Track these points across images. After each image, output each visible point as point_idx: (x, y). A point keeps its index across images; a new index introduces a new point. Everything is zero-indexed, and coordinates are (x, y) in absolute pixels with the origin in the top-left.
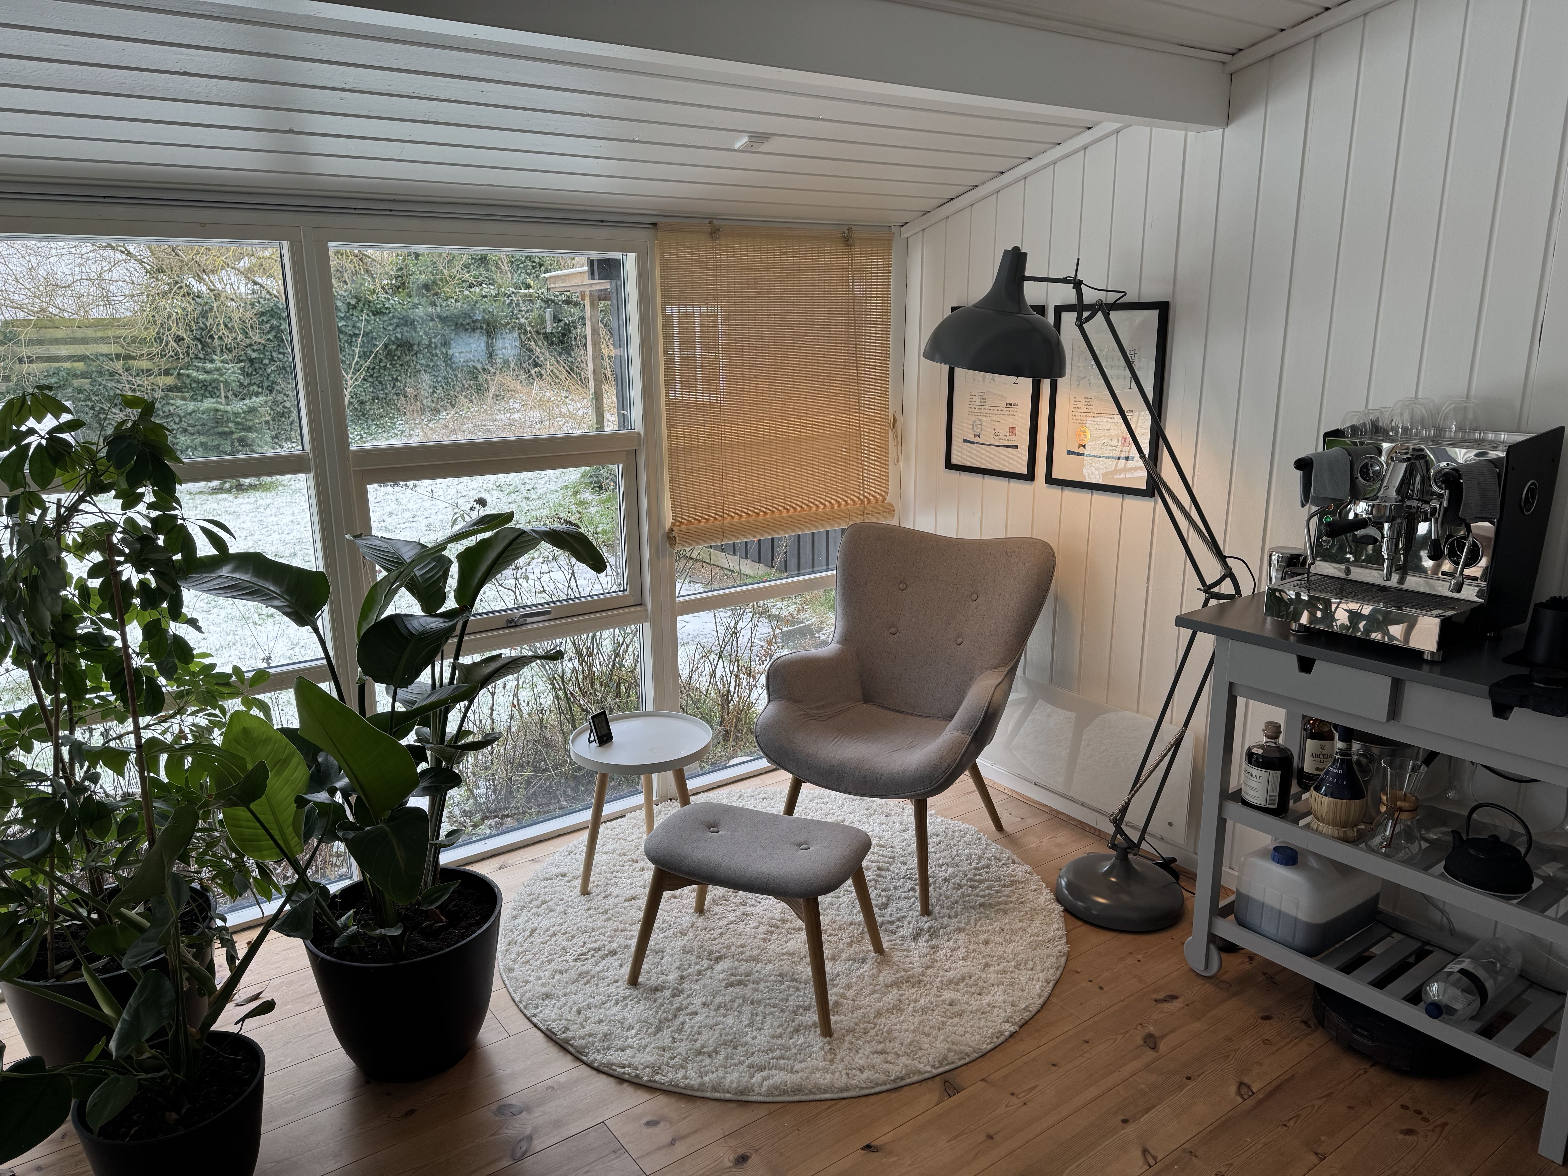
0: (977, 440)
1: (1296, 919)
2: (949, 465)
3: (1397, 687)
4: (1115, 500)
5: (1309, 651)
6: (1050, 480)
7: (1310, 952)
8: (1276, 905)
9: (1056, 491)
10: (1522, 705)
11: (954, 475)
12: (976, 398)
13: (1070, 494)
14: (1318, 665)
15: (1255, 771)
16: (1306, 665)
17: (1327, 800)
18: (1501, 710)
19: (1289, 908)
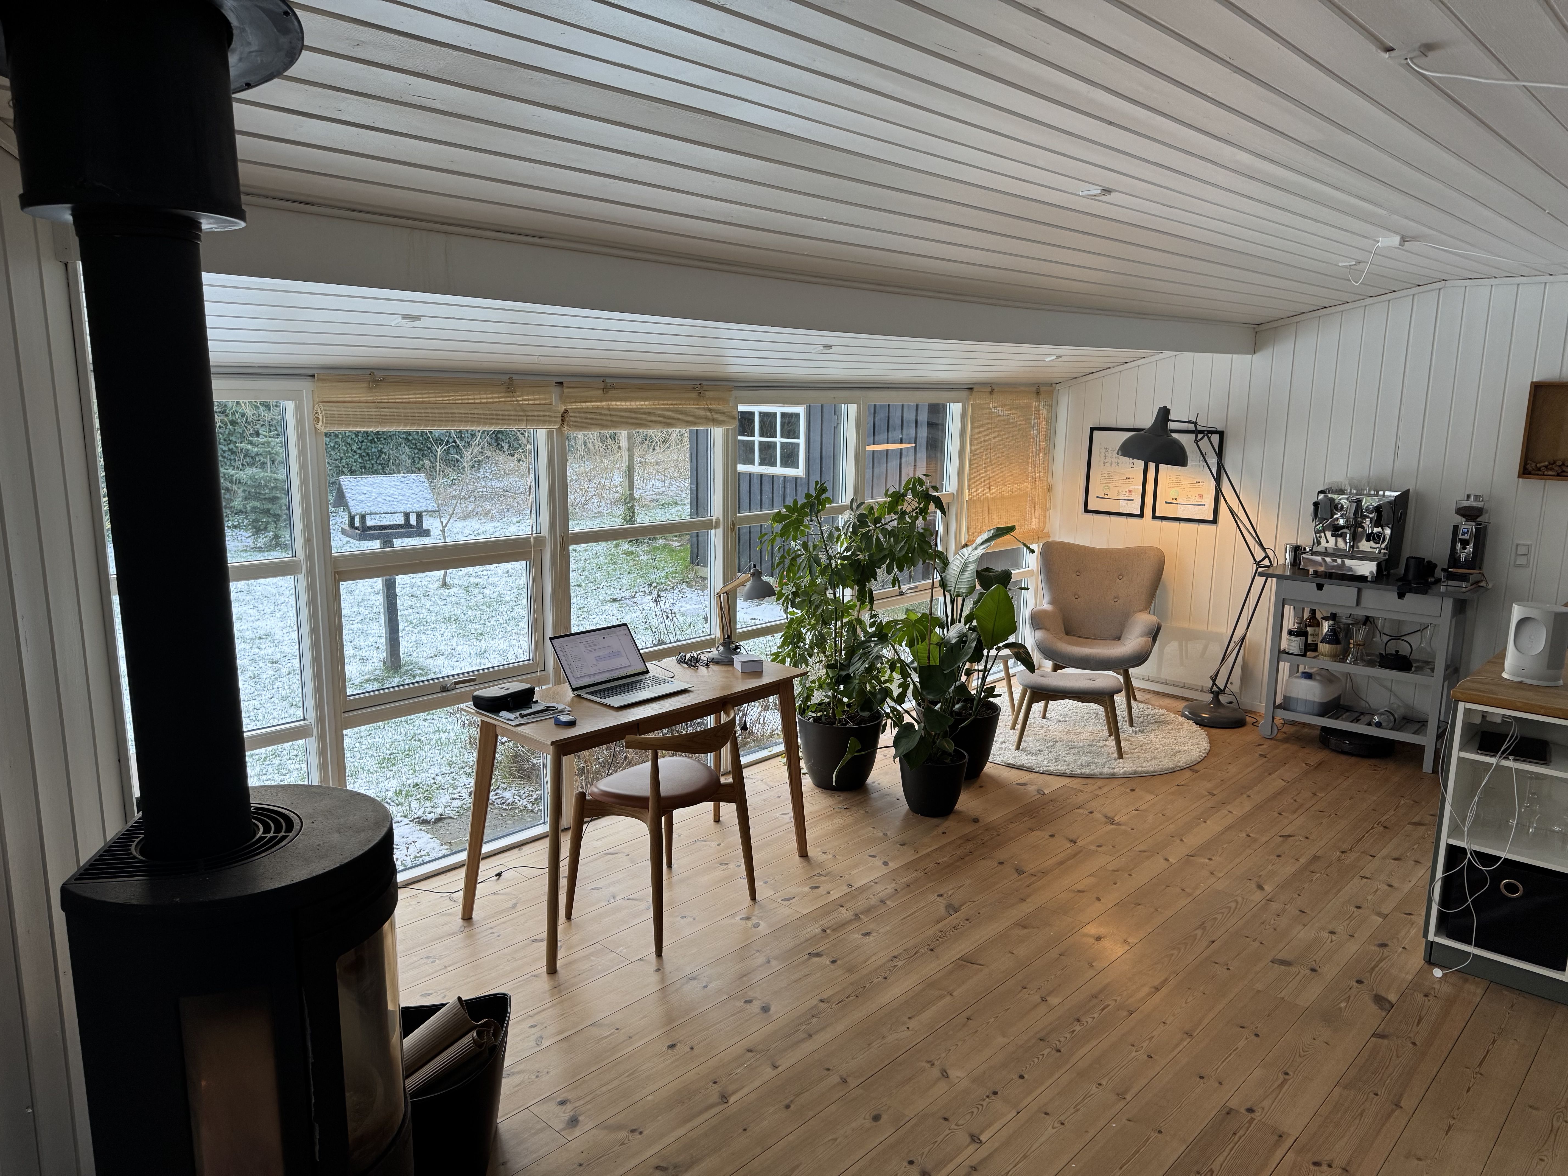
0: (1106, 496)
1: (1314, 702)
2: (1086, 510)
3: (1359, 590)
4: (1194, 526)
5: (1321, 581)
6: (1154, 517)
7: (1322, 715)
8: (1304, 698)
9: (1158, 523)
10: (1409, 592)
11: (1090, 515)
12: (1106, 475)
13: (1166, 523)
14: (1325, 587)
15: (1294, 638)
16: (1320, 587)
17: (1327, 646)
18: (1401, 596)
19: (1310, 698)
